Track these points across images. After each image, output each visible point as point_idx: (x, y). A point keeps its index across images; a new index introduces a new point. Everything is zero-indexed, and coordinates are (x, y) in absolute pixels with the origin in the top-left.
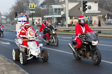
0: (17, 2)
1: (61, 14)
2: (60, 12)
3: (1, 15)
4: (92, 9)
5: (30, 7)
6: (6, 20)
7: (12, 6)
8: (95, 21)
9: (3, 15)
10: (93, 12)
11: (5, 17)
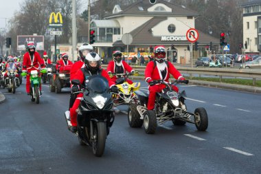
0: (25, 5)
1: (112, 41)
2: (111, 36)
4: (176, 33)
5: (50, 22)
7: (15, 14)
8: (182, 58)
10: (178, 39)
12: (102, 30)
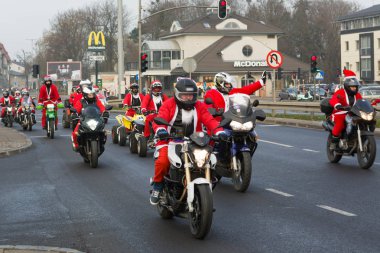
1: (169, 68)
2: (169, 61)
3: (9, 62)
4: (253, 56)
5: (89, 43)
6: (25, 80)
8: (261, 90)
9: (15, 62)
10: (256, 64)
11: (22, 69)
12: (157, 53)
